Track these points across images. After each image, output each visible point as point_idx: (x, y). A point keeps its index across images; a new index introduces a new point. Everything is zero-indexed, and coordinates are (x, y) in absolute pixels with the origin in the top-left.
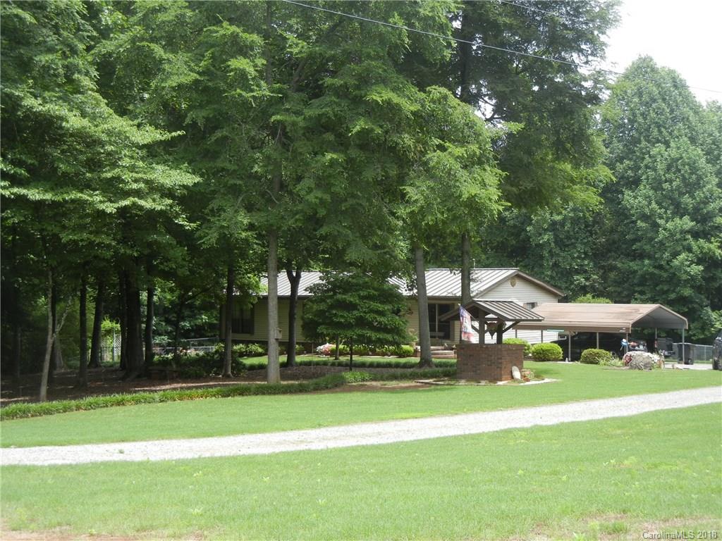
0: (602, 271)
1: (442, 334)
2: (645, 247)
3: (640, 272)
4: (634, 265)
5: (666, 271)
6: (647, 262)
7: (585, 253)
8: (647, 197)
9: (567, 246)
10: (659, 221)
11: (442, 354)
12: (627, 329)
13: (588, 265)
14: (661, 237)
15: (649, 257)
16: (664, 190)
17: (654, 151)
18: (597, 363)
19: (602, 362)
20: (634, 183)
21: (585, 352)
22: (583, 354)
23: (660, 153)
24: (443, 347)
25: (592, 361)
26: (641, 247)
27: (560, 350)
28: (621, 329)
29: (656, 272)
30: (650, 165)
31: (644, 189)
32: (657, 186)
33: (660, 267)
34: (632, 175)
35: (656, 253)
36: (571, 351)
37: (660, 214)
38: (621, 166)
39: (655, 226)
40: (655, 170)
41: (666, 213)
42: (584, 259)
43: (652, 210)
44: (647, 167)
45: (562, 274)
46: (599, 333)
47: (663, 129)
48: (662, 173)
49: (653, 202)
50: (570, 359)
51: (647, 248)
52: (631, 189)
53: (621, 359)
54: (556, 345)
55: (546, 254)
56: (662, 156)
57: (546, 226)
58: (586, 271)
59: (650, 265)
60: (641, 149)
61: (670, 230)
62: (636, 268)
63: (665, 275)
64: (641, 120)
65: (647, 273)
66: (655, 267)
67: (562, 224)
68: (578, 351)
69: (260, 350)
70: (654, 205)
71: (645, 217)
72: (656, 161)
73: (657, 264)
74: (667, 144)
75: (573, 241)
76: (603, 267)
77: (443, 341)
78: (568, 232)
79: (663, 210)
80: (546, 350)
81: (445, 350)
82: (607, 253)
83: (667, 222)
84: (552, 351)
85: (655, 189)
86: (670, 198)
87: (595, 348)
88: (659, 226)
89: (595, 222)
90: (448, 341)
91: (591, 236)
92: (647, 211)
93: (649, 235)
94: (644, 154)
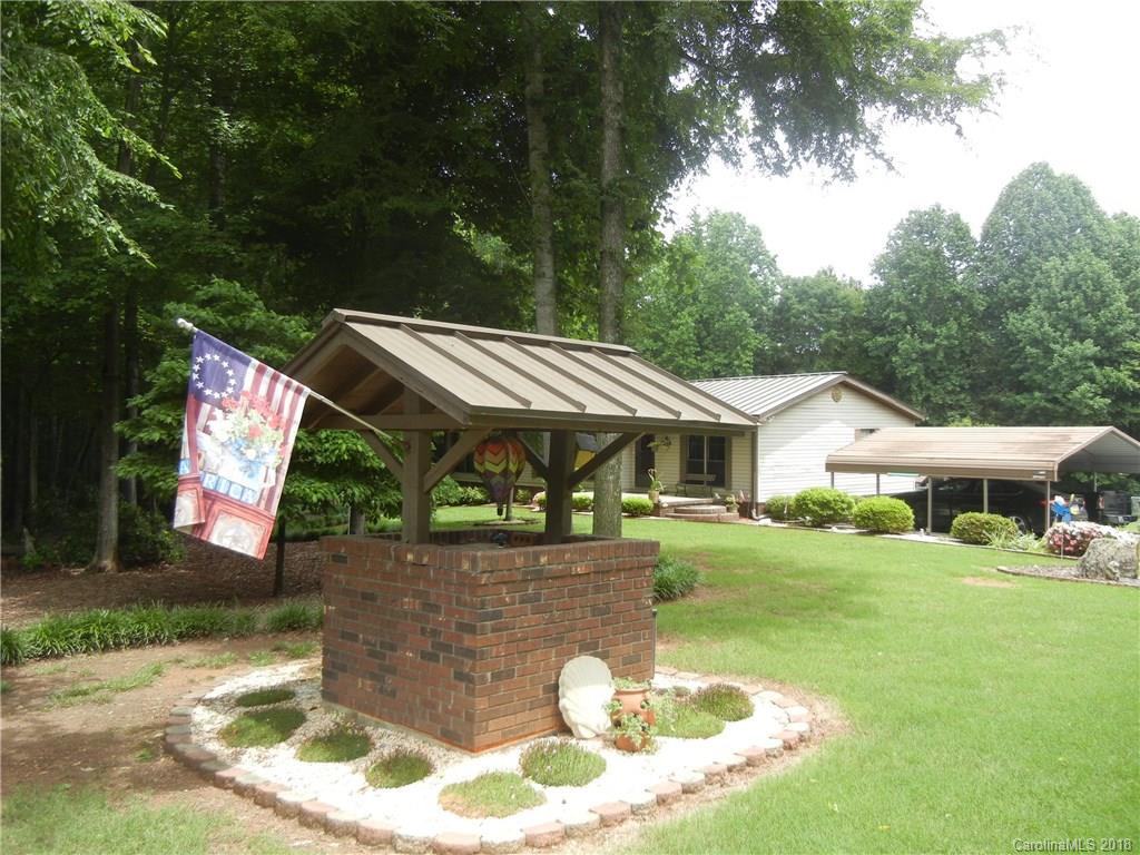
0: (982, 407)
1: (712, 478)
2: (1036, 377)
3: (1028, 407)
4: (1021, 399)
5: (1062, 405)
6: (1037, 394)
7: (962, 387)
8: (1038, 319)
9: (939, 378)
10: (1052, 345)
11: (702, 512)
12: (1049, 473)
13: (965, 399)
14: (1056, 364)
15: (1040, 389)
16: (1060, 310)
17: (1047, 266)
18: (986, 543)
19: (997, 542)
20: (1021, 305)
21: (961, 519)
22: (955, 522)
23: (1054, 268)
24: (710, 500)
25: (974, 538)
26: (1030, 377)
27: (909, 512)
28: (1036, 472)
29: (1049, 406)
30: (1043, 281)
31: (1035, 310)
32: (1051, 305)
33: (1055, 401)
34: (1019, 295)
35: (1049, 384)
36: (933, 512)
37: (1054, 337)
38: (1006, 286)
39: (1049, 353)
40: (1049, 287)
41: (1062, 336)
42: (960, 393)
43: (1045, 333)
44: (1037, 285)
45: (933, 409)
46: (989, 480)
47: (1057, 241)
48: (1057, 290)
49: (1046, 324)
50: (929, 529)
51: (1038, 377)
52: (1017, 311)
53: (1040, 535)
54: (902, 502)
55: (914, 387)
56: (1057, 271)
57: (914, 356)
58: (962, 407)
59: (1041, 398)
60: (1030, 265)
61: (1067, 357)
62: (1023, 402)
63: (1061, 410)
64: (1031, 231)
65: (1037, 407)
66: (1048, 400)
67: (934, 353)
68: (947, 512)
69: (479, 496)
70: (1046, 327)
71: (1035, 342)
72: (1049, 277)
73: (1050, 397)
74: (1063, 256)
75: (947, 373)
76: (982, 402)
77: (714, 489)
78: (941, 362)
79: (1059, 333)
80: (881, 512)
81: (714, 504)
82: (986, 387)
83: (1063, 347)
84: (891, 515)
85: (1048, 309)
86: (1067, 319)
87: (981, 511)
88: (1053, 351)
89: (974, 351)
90: (721, 490)
91: (969, 366)
92: (1038, 334)
93: (1041, 363)
94: (1033, 270)
